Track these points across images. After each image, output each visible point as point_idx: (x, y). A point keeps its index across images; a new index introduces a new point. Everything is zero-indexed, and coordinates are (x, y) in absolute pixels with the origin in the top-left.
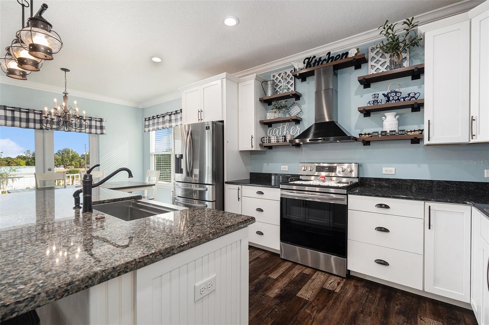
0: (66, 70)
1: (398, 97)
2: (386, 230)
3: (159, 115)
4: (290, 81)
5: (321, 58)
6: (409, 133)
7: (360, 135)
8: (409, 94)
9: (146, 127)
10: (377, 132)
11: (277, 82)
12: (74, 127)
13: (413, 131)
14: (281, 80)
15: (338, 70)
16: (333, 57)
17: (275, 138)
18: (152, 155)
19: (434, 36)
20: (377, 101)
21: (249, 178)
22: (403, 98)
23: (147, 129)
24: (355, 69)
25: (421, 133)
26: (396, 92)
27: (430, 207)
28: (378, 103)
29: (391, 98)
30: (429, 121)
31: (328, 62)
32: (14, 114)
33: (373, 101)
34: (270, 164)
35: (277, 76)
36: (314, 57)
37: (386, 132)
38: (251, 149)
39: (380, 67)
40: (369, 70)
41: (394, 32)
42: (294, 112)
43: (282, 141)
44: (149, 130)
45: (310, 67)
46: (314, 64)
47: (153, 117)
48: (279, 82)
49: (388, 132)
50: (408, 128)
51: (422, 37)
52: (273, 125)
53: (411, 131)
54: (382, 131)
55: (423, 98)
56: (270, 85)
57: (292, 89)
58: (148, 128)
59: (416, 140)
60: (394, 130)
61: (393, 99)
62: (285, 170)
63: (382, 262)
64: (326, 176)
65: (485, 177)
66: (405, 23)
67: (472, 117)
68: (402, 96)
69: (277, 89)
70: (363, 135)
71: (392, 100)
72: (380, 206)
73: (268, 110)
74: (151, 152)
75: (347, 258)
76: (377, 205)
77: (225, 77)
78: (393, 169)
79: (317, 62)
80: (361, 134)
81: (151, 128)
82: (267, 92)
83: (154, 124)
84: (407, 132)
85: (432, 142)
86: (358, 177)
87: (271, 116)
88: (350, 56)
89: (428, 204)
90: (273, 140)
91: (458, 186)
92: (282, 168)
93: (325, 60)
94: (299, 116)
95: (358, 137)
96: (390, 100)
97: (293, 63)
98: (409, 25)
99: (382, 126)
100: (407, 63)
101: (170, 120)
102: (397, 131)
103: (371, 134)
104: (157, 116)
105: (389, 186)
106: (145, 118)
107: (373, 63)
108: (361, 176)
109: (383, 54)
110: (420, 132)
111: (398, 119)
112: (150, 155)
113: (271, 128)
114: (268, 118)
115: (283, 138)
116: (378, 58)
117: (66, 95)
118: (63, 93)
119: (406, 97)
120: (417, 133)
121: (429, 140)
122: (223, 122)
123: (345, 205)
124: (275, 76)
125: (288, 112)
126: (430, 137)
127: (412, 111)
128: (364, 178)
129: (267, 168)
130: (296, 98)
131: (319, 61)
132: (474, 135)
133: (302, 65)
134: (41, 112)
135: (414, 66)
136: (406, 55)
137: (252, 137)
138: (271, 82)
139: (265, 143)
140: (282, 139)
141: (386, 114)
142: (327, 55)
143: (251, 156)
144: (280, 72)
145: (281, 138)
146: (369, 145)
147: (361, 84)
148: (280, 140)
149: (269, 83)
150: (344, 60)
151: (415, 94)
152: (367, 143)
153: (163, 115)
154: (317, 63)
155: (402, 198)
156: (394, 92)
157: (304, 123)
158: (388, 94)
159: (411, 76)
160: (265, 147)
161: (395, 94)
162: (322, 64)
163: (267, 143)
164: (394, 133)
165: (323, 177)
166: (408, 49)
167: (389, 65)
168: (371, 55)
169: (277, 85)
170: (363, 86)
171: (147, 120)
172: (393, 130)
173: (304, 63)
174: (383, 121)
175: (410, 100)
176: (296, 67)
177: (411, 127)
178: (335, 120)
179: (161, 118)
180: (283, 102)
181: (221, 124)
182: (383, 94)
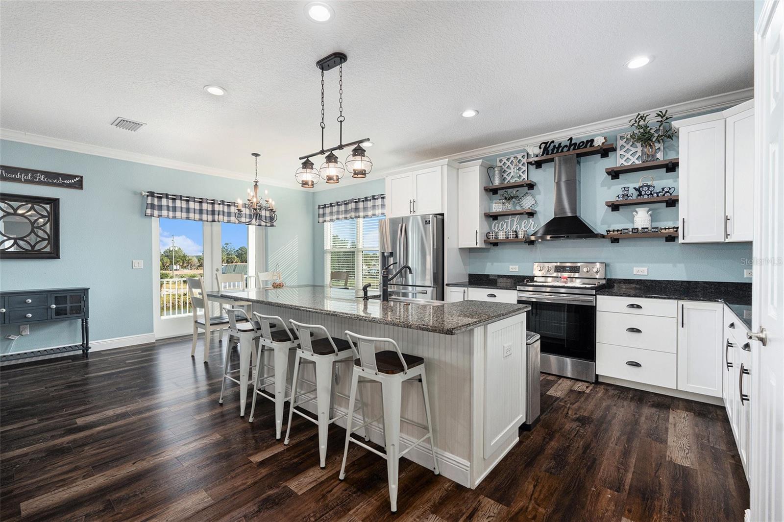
0: (256, 155)
1: (651, 191)
2: (638, 331)
3: (339, 202)
4: (522, 167)
5: (561, 144)
6: (663, 231)
7: (607, 231)
8: (663, 189)
9: (320, 216)
10: (627, 229)
11: (505, 168)
12: (264, 221)
13: (667, 229)
14: (510, 165)
15: (582, 158)
16: (576, 144)
17: (504, 234)
18: (326, 252)
19: (689, 132)
20: (627, 195)
21: (468, 280)
22: (657, 193)
23: (321, 220)
24: (601, 158)
25: (677, 231)
26: (649, 186)
27: (683, 305)
28: (628, 197)
29: (643, 193)
30: (684, 219)
31: (569, 150)
32: (189, 205)
33: (623, 195)
34: (495, 264)
35: (505, 160)
36: (553, 142)
37: (637, 229)
38: (475, 246)
39: (631, 157)
40: (617, 160)
41: (646, 122)
42: (527, 203)
43: (513, 237)
44: (325, 220)
45: (548, 154)
46: (553, 150)
47: (331, 204)
48: (507, 168)
49: (640, 229)
50: (662, 225)
51: (676, 131)
52: (499, 217)
53: (665, 229)
54: (633, 227)
55: (677, 194)
56: (497, 172)
57: (525, 176)
58: (323, 217)
59: (671, 238)
60: (647, 227)
61: (646, 194)
62: (514, 270)
63: (634, 363)
64: (568, 277)
65: (745, 277)
66: (659, 115)
67: (727, 216)
68: (655, 191)
69: (505, 175)
70: (611, 231)
71: (644, 195)
72: (632, 306)
73: (493, 200)
74: (325, 249)
75: (595, 362)
76: (629, 305)
77: (447, 163)
78: (645, 269)
79: (557, 148)
80: (609, 231)
81: (328, 218)
82: (494, 180)
83: (331, 213)
84: (661, 229)
85: (687, 240)
86: (605, 279)
87: (497, 207)
88: (596, 144)
89: (681, 302)
90: (501, 236)
91: (716, 286)
92: (510, 268)
93: (566, 146)
94: (533, 209)
95: (605, 233)
96: (642, 195)
97: (526, 148)
98: (662, 117)
99: (633, 222)
100: (661, 155)
101: (355, 209)
102: (650, 228)
103: (620, 231)
104: (337, 202)
105: (641, 288)
106: (319, 206)
107: (622, 152)
108: (609, 277)
109: (633, 143)
110: (675, 230)
111: (651, 215)
112: (323, 252)
113: (496, 221)
114: (494, 210)
115: (514, 233)
116: (628, 147)
117: (256, 184)
118: (254, 182)
119: (660, 192)
120: (672, 230)
121: (683, 239)
122: (442, 215)
123: (594, 306)
124: (503, 161)
125: (519, 203)
126: (685, 235)
127: (667, 207)
128: (612, 279)
129: (492, 268)
130: (528, 188)
131: (559, 148)
132: (729, 235)
133: (538, 151)
134: (213, 202)
135: (669, 160)
136: (660, 145)
137: (477, 233)
138: (499, 169)
139: (491, 239)
140: (513, 235)
141: (637, 209)
142: (568, 140)
143: (470, 254)
144: (509, 157)
145: (512, 233)
146: (618, 242)
147: (609, 175)
148: (509, 236)
149: (496, 169)
150: (589, 149)
151: (670, 189)
152: (615, 240)
153: (345, 202)
154: (556, 150)
155: (655, 297)
156: (646, 186)
157: (539, 217)
158: (640, 188)
159: (665, 169)
160: (491, 243)
161: (647, 189)
162: (562, 151)
163: (494, 239)
164: (646, 230)
165: (564, 278)
166: (661, 141)
167: (641, 155)
168: (621, 143)
169: (505, 171)
170: (610, 177)
171: (321, 208)
172: (645, 227)
173: (540, 148)
174: (634, 216)
175: (664, 195)
176: (531, 152)
177: (665, 224)
178: (578, 215)
179: (343, 206)
180: (513, 192)
181: (440, 217)
182: (634, 188)
